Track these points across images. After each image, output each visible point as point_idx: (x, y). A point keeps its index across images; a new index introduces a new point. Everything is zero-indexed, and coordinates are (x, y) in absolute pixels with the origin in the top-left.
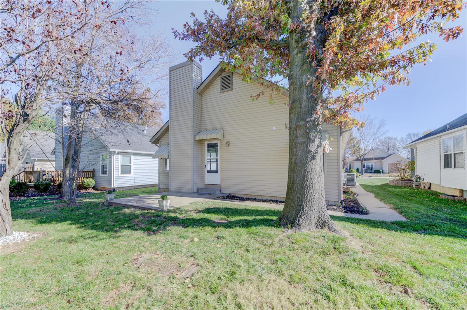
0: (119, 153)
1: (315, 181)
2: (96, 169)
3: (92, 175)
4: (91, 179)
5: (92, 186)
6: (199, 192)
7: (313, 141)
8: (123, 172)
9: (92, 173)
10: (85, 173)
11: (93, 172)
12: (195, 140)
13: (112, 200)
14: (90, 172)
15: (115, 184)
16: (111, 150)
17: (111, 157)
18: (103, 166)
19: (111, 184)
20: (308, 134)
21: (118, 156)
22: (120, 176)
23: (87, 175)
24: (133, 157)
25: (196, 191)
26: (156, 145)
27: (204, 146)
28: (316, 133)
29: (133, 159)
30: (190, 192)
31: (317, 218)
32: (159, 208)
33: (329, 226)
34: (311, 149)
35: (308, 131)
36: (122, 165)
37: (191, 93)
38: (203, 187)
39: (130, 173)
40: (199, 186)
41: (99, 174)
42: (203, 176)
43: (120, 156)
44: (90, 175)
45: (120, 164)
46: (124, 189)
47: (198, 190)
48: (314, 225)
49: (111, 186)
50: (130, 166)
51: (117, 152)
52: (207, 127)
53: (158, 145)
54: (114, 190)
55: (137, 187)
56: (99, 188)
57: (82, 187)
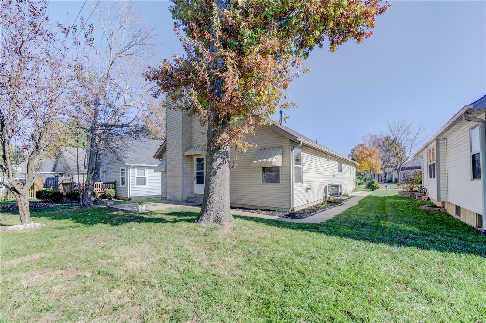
0: (134, 167)
1: (216, 189)
2: (117, 181)
3: (114, 186)
4: (112, 190)
5: (113, 196)
6: (188, 200)
7: (216, 160)
8: (138, 183)
9: (114, 185)
10: (108, 184)
11: (115, 183)
12: (184, 156)
13: (112, 205)
14: (112, 183)
15: (130, 194)
16: (127, 164)
17: (128, 171)
18: (122, 178)
19: (128, 194)
20: (212, 155)
21: (133, 169)
22: (135, 187)
23: (110, 186)
24: (147, 170)
25: (186, 200)
26: (160, 160)
27: (194, 160)
28: (218, 155)
29: (147, 171)
30: (180, 200)
31: (215, 216)
32: (136, 211)
33: (220, 221)
34: (214, 166)
35: (212, 153)
36: (137, 177)
37: (180, 116)
38: (193, 196)
39: (145, 184)
40: (190, 196)
41: (120, 186)
42: (193, 186)
43: (135, 170)
44: (112, 186)
45: (136, 176)
46: (139, 198)
47: (187, 199)
48: (211, 220)
49: (128, 196)
50: (145, 178)
51: (132, 166)
52: (195, 144)
53: (161, 160)
54: (130, 199)
55: (151, 197)
56: (119, 197)
57: (104, 196)
